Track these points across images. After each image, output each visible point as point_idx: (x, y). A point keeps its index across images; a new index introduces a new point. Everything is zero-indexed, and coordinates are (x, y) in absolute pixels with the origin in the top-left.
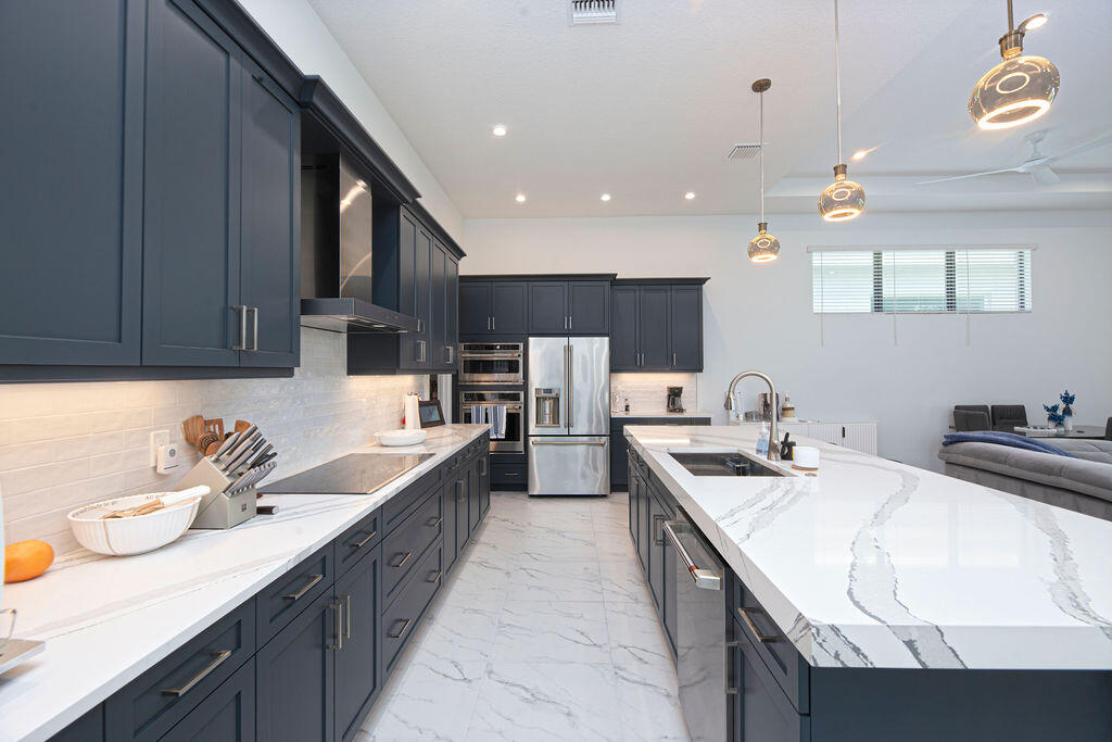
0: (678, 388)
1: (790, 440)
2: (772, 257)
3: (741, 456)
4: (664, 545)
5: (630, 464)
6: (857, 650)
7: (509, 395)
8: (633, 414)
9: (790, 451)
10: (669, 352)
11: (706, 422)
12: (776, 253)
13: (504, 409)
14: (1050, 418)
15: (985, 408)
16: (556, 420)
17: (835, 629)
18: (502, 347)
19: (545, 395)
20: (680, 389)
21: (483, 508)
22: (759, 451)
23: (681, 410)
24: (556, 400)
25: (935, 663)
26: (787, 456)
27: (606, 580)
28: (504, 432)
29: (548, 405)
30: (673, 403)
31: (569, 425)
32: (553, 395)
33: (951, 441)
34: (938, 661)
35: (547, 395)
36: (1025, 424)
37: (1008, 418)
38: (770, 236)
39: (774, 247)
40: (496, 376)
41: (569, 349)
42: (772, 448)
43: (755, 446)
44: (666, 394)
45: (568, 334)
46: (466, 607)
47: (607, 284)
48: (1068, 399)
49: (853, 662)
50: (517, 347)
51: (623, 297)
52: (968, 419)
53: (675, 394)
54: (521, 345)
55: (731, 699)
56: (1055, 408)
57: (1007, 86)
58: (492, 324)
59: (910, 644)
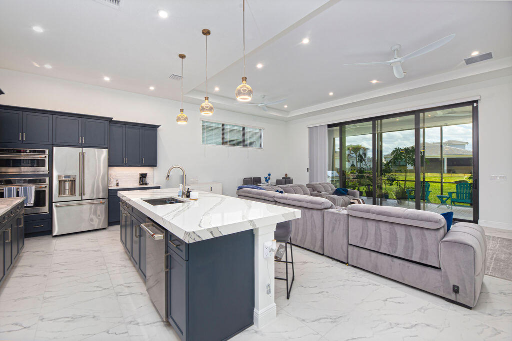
0: (145, 174)
1: (189, 190)
2: (185, 123)
3: (172, 198)
4: (140, 237)
5: (121, 208)
6: (199, 237)
7: (36, 180)
8: (120, 187)
9: (189, 194)
10: (141, 157)
11: (159, 188)
12: (187, 121)
13: (32, 189)
14: (266, 181)
15: (251, 178)
16: (73, 191)
17: (194, 232)
18: (30, 152)
19: (65, 179)
20: (146, 175)
21: (20, 247)
22: (179, 196)
23: (146, 184)
24: (73, 182)
25: (216, 236)
26: (188, 196)
27: (108, 263)
28: (32, 201)
29: (67, 185)
30: (142, 181)
31: (82, 194)
32: (72, 179)
33: (240, 188)
34: (217, 235)
35: (67, 179)
36: (261, 183)
37: (256, 181)
38: (185, 115)
39: (186, 119)
40: (24, 169)
41: (82, 155)
42: (183, 193)
43: (177, 194)
44: (139, 176)
45: (82, 146)
46: (16, 299)
47: (107, 123)
48: (269, 175)
49: (198, 240)
50: (44, 152)
51: (115, 129)
52: (247, 181)
53: (143, 176)
54: (47, 151)
55: (167, 273)
56: (267, 177)
57: (244, 90)
58: (23, 137)
59: (211, 232)
